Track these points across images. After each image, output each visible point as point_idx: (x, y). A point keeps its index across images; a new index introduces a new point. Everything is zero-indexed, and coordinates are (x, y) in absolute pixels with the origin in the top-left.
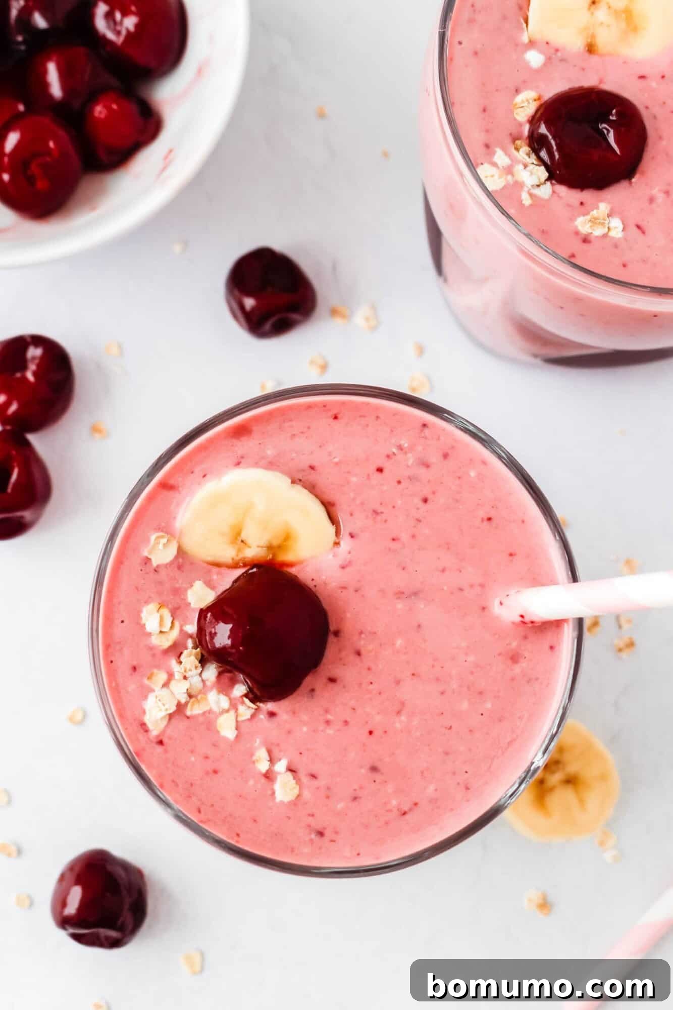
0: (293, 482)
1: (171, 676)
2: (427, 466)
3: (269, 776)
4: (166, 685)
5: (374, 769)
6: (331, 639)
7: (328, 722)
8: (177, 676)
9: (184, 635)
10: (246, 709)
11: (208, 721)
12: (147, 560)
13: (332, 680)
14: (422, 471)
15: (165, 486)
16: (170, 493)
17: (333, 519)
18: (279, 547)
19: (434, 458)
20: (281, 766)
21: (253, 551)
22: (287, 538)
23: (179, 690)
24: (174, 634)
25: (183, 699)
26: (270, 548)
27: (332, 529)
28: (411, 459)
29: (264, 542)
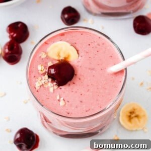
0: (71, 45)
1: (42, 79)
2: (99, 45)
3: (59, 100)
4: (41, 81)
5: (81, 102)
6: (75, 76)
7: (72, 91)
8: (43, 79)
9: (46, 72)
10: (56, 87)
11: (48, 89)
12: (40, 57)
13: (74, 83)
14: (98, 46)
15: (46, 43)
16: (46, 45)
17: (78, 53)
18: (67, 58)
19: (101, 44)
20: (62, 99)
21: (62, 58)
22: (69, 56)
23: (43, 82)
24: (44, 72)
25: (43, 83)
26: (65, 58)
27: (78, 55)
28: (96, 44)
29: (64, 57)
